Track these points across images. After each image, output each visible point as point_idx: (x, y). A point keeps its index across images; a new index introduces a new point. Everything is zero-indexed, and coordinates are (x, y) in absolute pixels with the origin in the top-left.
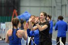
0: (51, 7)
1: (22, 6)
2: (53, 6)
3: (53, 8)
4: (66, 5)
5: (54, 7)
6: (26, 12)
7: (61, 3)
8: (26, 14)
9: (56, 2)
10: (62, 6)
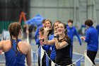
0: (73, 8)
1: (33, 7)
2: (75, 7)
3: (75, 10)
4: (93, 5)
5: (77, 8)
6: (38, 16)
7: (87, 2)
8: (39, 17)
9: (80, 2)
10: (88, 6)
